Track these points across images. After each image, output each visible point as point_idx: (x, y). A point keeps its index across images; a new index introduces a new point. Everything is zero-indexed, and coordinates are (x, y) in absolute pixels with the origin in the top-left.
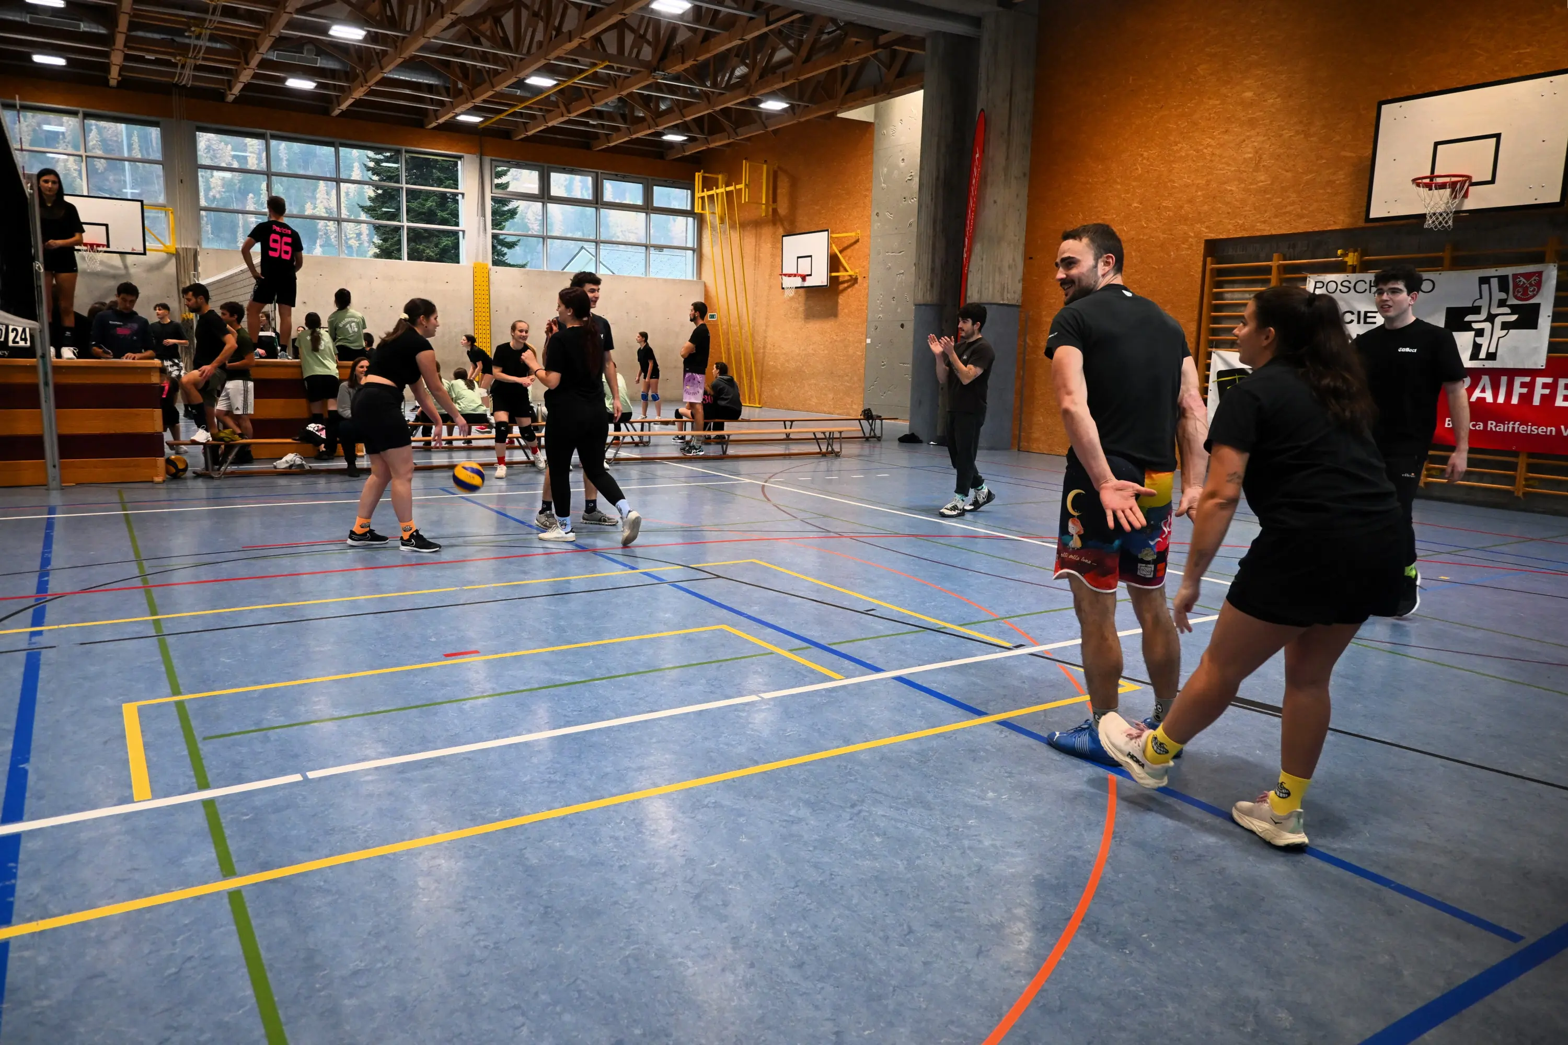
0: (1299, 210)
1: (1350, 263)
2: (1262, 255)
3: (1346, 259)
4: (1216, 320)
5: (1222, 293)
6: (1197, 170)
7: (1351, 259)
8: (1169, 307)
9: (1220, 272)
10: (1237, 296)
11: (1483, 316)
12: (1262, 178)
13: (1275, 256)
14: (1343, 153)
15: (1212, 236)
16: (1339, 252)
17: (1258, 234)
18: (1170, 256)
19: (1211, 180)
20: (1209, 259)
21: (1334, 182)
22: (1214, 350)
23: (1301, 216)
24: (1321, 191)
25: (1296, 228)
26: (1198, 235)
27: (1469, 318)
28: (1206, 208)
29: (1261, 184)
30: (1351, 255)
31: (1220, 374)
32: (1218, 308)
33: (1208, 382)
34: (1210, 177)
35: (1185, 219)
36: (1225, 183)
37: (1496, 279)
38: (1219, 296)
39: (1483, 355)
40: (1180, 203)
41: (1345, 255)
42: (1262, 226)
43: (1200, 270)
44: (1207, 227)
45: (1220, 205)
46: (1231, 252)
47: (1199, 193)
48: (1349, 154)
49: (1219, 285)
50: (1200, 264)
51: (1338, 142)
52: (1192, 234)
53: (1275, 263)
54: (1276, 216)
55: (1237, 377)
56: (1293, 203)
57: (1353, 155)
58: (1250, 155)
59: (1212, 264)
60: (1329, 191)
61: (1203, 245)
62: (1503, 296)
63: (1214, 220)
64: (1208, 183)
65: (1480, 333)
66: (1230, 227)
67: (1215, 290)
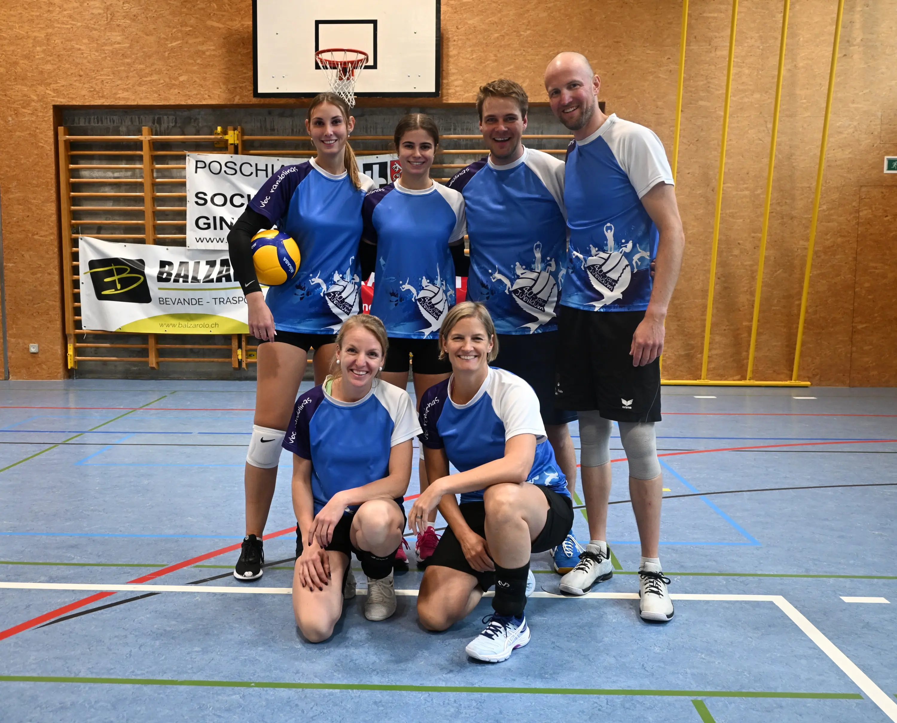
0: (167, 80)
1: (231, 141)
2: (123, 129)
3: (226, 137)
4: (75, 201)
5: (78, 170)
6: (32, 21)
7: (232, 137)
8: (15, 184)
9: (72, 145)
10: (96, 174)
12: (119, 39)
13: (145, 129)
14: (209, 23)
15: (62, 101)
16: (219, 129)
17: (122, 103)
18: (7, 122)
19: (51, 34)
20: (61, 129)
21: (204, 53)
22: (80, 236)
23: (170, 86)
24: (191, 61)
25: (166, 99)
26: (42, 99)
28: (49, 67)
29: (117, 46)
30: (231, 133)
31: (92, 264)
32: (75, 187)
33: (78, 274)
34: (50, 30)
35: (22, 79)
36: (70, 40)
37: (378, 166)
38: (74, 173)
40: (14, 58)
41: (225, 133)
42: (125, 94)
43: (52, 140)
44: (54, 90)
45: (67, 66)
46: (82, 123)
47: (38, 49)
48: (216, 24)
49: (74, 159)
50: (51, 133)
51: (203, 9)
52: (35, 98)
53: (145, 137)
54: (140, 85)
55: (113, 267)
56: (159, 72)
57: (221, 26)
58: (101, 11)
59: (65, 135)
60: (199, 61)
61: (51, 112)
63: (63, 82)
64: (48, 37)
66: (84, 92)
67: (71, 166)
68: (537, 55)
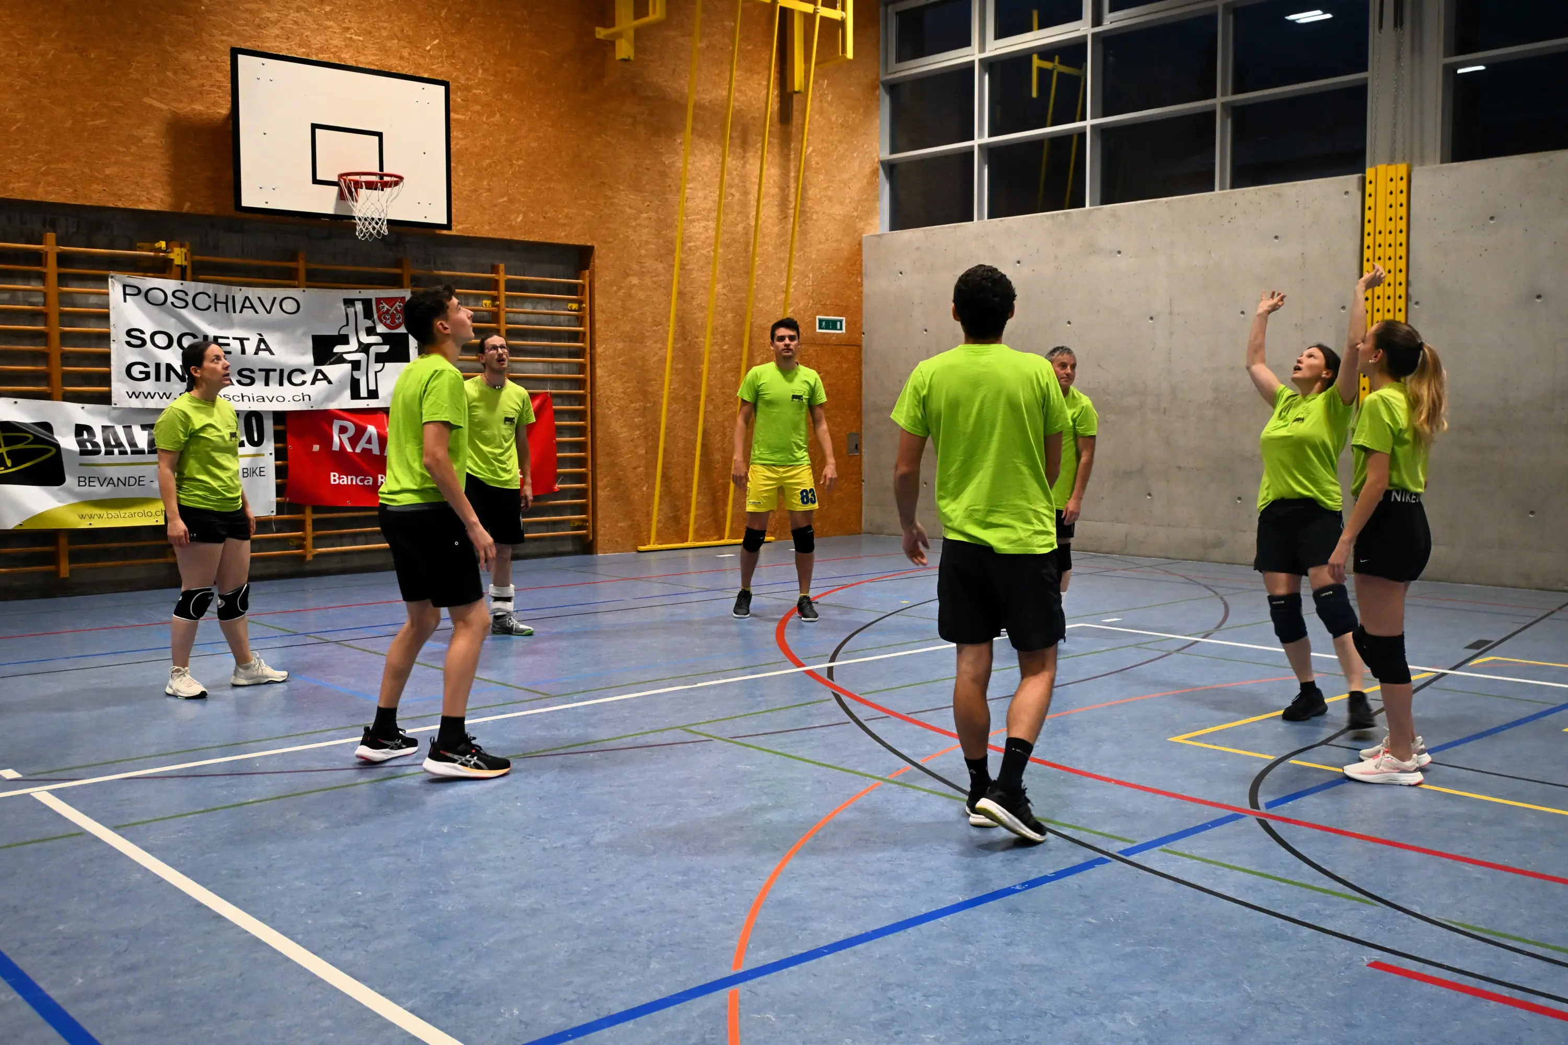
1: (179, 263)
3: (172, 256)
7: (179, 257)
11: (353, 345)
27: (338, 349)
30: (177, 250)
37: (361, 303)
39: (364, 393)
41: (169, 249)
53: (50, 248)
62: (369, 323)
65: (356, 365)
68: (530, 188)
